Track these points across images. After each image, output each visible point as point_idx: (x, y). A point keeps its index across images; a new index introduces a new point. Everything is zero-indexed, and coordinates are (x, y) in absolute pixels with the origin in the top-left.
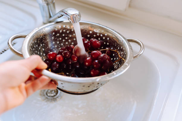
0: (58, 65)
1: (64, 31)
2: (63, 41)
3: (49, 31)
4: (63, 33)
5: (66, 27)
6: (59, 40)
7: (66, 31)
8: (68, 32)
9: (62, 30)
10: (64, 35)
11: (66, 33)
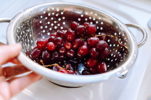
0: (49, 55)
1: (53, 14)
2: (51, 26)
3: (37, 14)
4: (51, 16)
5: (55, 9)
6: (48, 25)
7: (55, 14)
8: (57, 15)
9: (51, 13)
10: (52, 19)
11: (54, 16)
